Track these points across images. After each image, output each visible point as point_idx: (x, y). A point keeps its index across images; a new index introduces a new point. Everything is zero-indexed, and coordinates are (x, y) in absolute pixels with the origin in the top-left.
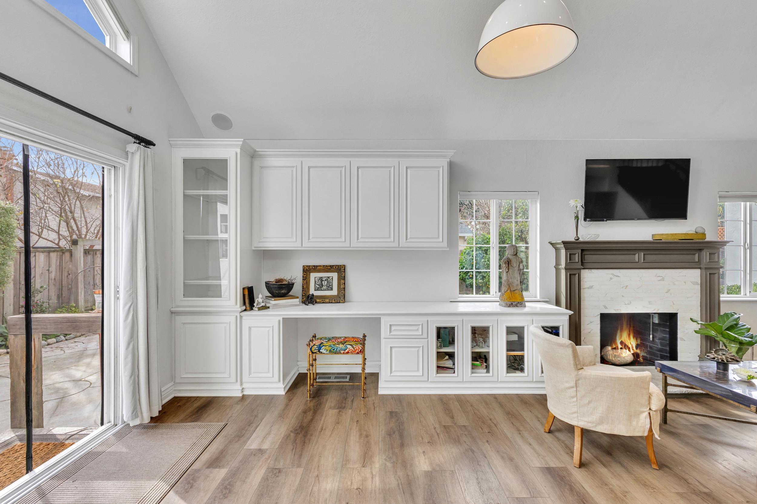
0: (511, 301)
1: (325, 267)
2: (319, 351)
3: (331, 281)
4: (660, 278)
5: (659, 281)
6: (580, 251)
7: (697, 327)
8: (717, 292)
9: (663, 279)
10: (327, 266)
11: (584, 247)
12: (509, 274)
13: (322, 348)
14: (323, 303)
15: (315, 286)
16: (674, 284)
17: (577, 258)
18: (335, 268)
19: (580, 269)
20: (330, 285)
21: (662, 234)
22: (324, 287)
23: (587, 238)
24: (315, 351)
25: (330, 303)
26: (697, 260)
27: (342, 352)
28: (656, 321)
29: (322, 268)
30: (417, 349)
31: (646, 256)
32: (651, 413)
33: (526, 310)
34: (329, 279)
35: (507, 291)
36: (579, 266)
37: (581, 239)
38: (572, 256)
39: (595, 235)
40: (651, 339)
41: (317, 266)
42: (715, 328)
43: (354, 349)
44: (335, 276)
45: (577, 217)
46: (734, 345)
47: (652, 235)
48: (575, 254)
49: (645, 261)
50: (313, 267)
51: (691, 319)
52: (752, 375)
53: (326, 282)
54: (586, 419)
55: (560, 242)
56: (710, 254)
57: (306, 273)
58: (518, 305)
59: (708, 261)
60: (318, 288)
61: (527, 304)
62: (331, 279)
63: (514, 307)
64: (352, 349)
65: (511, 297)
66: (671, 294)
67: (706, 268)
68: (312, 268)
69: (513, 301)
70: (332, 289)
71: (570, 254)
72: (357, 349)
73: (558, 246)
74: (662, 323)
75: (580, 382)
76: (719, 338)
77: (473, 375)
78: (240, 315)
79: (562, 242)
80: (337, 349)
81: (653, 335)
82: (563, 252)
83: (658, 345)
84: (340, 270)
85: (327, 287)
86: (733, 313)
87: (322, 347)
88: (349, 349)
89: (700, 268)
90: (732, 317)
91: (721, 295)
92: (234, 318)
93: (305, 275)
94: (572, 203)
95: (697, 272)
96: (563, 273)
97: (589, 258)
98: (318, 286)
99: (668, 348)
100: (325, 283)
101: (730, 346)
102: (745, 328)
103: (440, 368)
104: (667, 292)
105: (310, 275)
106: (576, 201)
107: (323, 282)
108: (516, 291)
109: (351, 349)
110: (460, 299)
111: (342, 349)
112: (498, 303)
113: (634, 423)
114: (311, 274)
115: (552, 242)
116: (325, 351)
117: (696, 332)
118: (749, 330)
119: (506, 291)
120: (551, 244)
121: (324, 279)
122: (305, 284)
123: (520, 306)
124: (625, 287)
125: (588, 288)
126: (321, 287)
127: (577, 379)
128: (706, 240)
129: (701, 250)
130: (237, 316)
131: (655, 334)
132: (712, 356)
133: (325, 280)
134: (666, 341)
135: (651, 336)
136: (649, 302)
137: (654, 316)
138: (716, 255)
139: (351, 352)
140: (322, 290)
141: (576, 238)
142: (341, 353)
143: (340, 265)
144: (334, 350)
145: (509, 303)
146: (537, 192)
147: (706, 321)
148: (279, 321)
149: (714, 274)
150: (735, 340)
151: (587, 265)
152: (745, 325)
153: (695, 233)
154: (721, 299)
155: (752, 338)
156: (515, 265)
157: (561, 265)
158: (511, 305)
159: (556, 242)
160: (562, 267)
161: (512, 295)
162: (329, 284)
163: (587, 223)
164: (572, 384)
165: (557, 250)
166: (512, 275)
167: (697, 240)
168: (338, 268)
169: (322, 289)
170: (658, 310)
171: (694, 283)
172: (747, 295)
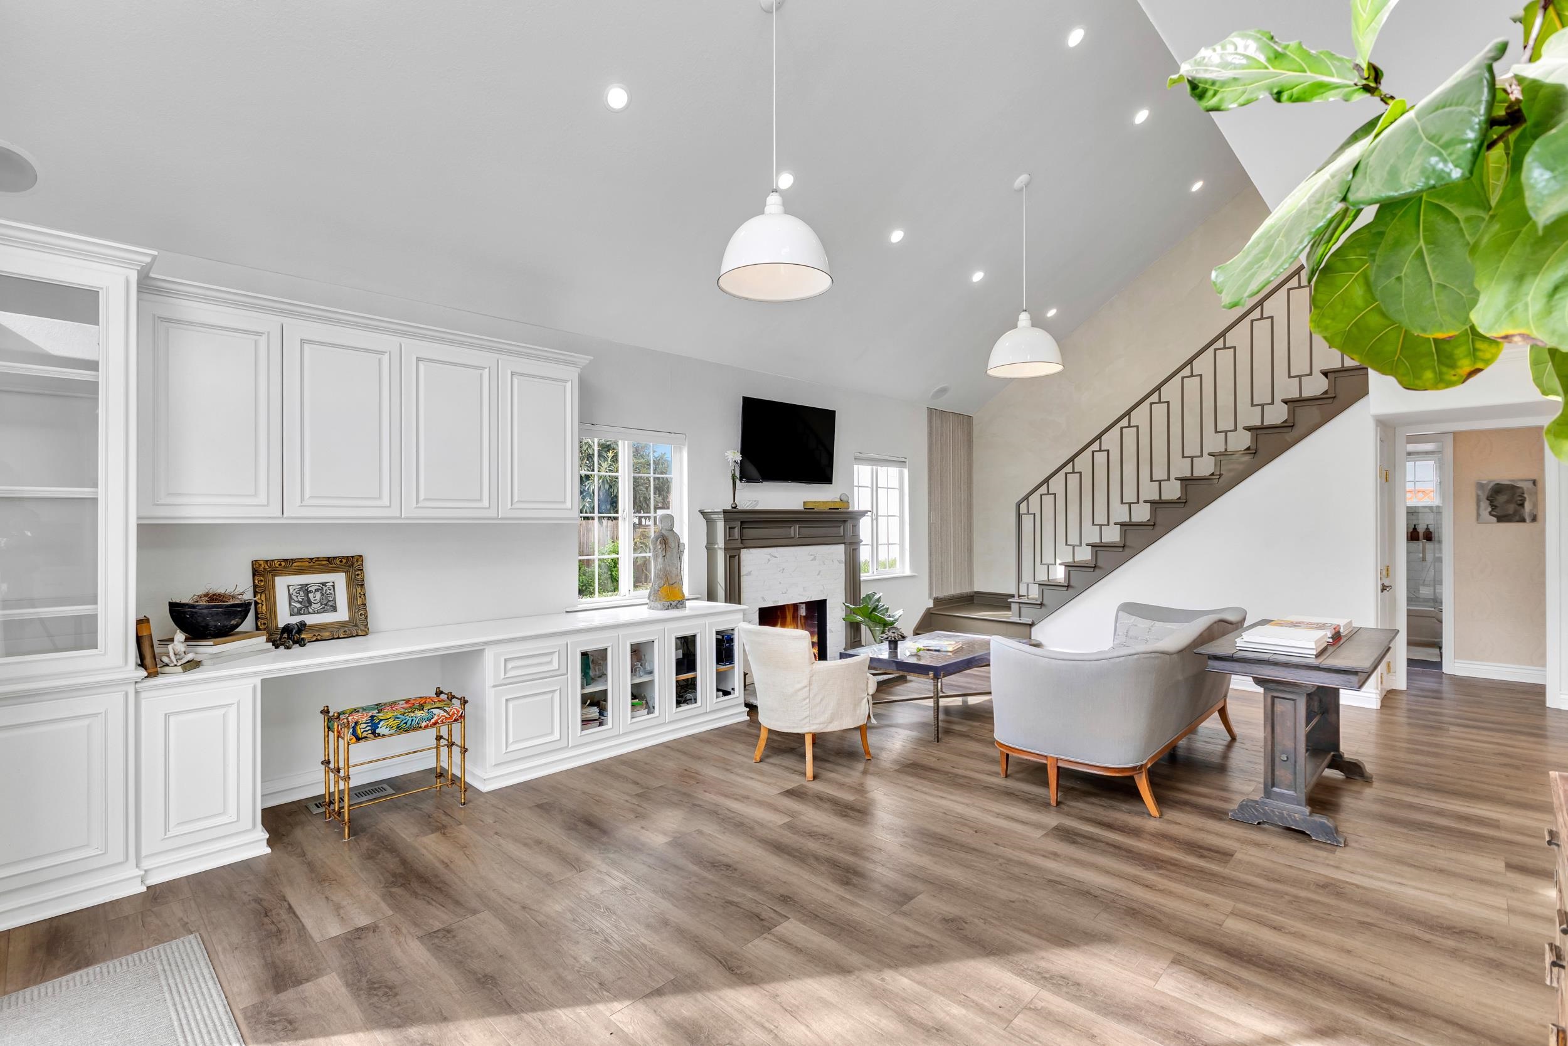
0: (668, 600)
1: (314, 561)
2: (374, 733)
3: (332, 592)
5: (812, 561)
6: (740, 523)
7: (843, 614)
8: (857, 570)
9: (814, 559)
10: (318, 559)
11: (744, 517)
12: (666, 560)
13: (380, 726)
14: (317, 640)
15: (290, 604)
17: (736, 531)
18: (338, 563)
19: (739, 549)
20: (329, 601)
21: (815, 502)
22: (313, 605)
23: (746, 506)
24: (365, 734)
25: (334, 639)
26: (841, 534)
27: (424, 724)
28: (804, 612)
29: (307, 564)
30: (549, 696)
31: (800, 529)
34: (325, 588)
35: (664, 585)
36: (738, 544)
37: (740, 508)
38: (731, 531)
41: (293, 561)
42: (863, 611)
43: (448, 714)
44: (339, 580)
45: (732, 478)
47: (803, 503)
48: (735, 528)
49: (799, 537)
50: (283, 564)
52: (920, 648)
53: (318, 595)
54: (817, 721)
55: (720, 510)
57: (263, 577)
58: (678, 605)
59: (850, 534)
60: (300, 609)
62: (332, 588)
63: (673, 608)
64: (445, 714)
65: (669, 594)
66: (822, 577)
67: (848, 543)
68: (280, 565)
69: (671, 600)
70: (334, 609)
71: (728, 527)
72: (454, 714)
73: (713, 517)
74: (809, 614)
76: (866, 622)
77: (635, 720)
78: (136, 689)
79: (723, 511)
80: (412, 720)
82: (720, 526)
84: (351, 566)
85: (322, 604)
86: (872, 594)
87: (379, 723)
88: (438, 716)
89: (844, 543)
90: (872, 598)
91: (860, 574)
92: (119, 697)
93: (262, 581)
94: (729, 455)
95: (842, 546)
96: (720, 554)
97: (750, 533)
98: (298, 605)
100: (316, 597)
103: (586, 722)
104: (818, 574)
105: (273, 582)
106: (734, 452)
107: (311, 595)
108: (676, 585)
109: (442, 716)
110: (580, 607)
111: (423, 720)
112: (647, 606)
113: (858, 712)
114: (277, 579)
115: (703, 511)
116: (388, 729)
117: (842, 620)
118: (887, 609)
120: (701, 513)
121: (313, 589)
122: (264, 603)
123: (681, 605)
124: (783, 572)
126: (307, 607)
128: (848, 510)
129: (845, 522)
130: (127, 694)
132: (886, 636)
133: (317, 590)
138: (856, 527)
139: (442, 721)
140: (309, 613)
141: (734, 506)
142: (421, 727)
143: (353, 557)
144: (406, 723)
145: (667, 605)
146: (684, 436)
148: (255, 688)
149: (854, 549)
150: (879, 624)
151: (746, 543)
153: (839, 501)
156: (673, 545)
157: (719, 543)
158: (670, 607)
159: (710, 511)
160: (719, 546)
161: (671, 591)
162: (326, 598)
163: (745, 484)
164: (805, 682)
165: (712, 522)
166: (670, 561)
168: (347, 562)
169: (310, 610)
171: (840, 562)
172: (875, 572)
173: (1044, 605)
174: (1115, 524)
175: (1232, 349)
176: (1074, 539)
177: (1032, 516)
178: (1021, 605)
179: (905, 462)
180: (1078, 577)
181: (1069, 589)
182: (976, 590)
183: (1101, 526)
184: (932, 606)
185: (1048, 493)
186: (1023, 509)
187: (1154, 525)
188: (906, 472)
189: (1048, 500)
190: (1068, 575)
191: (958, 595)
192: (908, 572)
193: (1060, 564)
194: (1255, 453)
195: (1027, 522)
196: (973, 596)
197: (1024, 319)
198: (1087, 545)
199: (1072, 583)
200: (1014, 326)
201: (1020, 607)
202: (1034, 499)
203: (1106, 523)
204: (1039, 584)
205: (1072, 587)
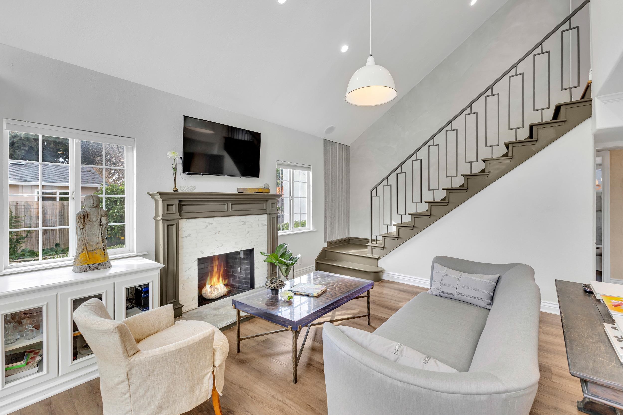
0: (88, 263)
4: (243, 223)
5: (242, 225)
6: (177, 202)
7: (265, 258)
8: (276, 230)
9: (244, 224)
11: (181, 198)
12: (84, 231)
16: (252, 227)
17: (174, 209)
19: (178, 219)
21: (245, 188)
23: (185, 190)
26: (265, 208)
28: (242, 256)
31: (234, 206)
32: (215, 370)
33: (112, 271)
35: (82, 252)
36: (177, 216)
37: (179, 191)
38: (170, 207)
39: (191, 187)
40: (239, 271)
42: (274, 256)
45: (175, 169)
46: (284, 267)
47: (238, 188)
48: (172, 205)
49: (232, 210)
51: (261, 253)
52: (290, 296)
56: (272, 203)
58: (99, 267)
59: (271, 208)
61: (112, 263)
63: (93, 270)
65: (88, 259)
66: (250, 235)
67: (270, 214)
69: (92, 263)
71: (167, 205)
73: (156, 197)
74: (245, 257)
75: (133, 371)
76: (277, 263)
77: (9, 385)
79: (158, 193)
81: (240, 267)
82: (161, 202)
83: (243, 275)
86: (284, 244)
89: (267, 214)
90: (284, 247)
91: (278, 232)
94: (170, 154)
95: (266, 216)
96: (161, 223)
97: (187, 208)
99: (249, 276)
101: (282, 268)
102: (290, 254)
104: (247, 234)
106: (174, 153)
108: (97, 251)
115: (150, 193)
117: (265, 261)
119: (80, 252)
120: (149, 194)
123: (102, 267)
124: (218, 233)
125: (186, 237)
127: (128, 370)
128: (270, 193)
129: (267, 200)
131: (242, 266)
134: (248, 270)
135: (239, 269)
136: (236, 243)
137: (241, 253)
138: (275, 204)
141: (175, 190)
145: (84, 267)
146: (133, 139)
147: (270, 253)
149: (274, 217)
150: (284, 264)
151: (184, 216)
152: (290, 251)
153: (264, 188)
154: (278, 234)
155: (292, 260)
156: (95, 219)
157: (160, 216)
158: (88, 269)
159: (153, 193)
160: (160, 218)
161: (90, 256)
163: (185, 175)
164: (123, 377)
165: (156, 200)
166: (90, 232)
167: (265, 194)
170: (242, 248)
171: (264, 225)
172: (292, 230)
173: (385, 248)
174: (425, 202)
175: (497, 96)
176: (402, 211)
177: (379, 198)
178: (373, 248)
179: (310, 168)
180: (403, 232)
181: (399, 239)
182: (351, 236)
183: (417, 203)
184: (326, 246)
185: (387, 185)
186: (374, 194)
187: (448, 203)
188: (311, 173)
189: (387, 189)
190: (399, 231)
191: (341, 239)
192: (312, 229)
193: (394, 225)
194: (511, 158)
195: (376, 200)
196: (350, 239)
197: (370, 60)
198: (409, 214)
199: (400, 236)
200: (364, 64)
201: (372, 249)
202: (380, 188)
203: (420, 201)
204: (382, 236)
205: (400, 238)
